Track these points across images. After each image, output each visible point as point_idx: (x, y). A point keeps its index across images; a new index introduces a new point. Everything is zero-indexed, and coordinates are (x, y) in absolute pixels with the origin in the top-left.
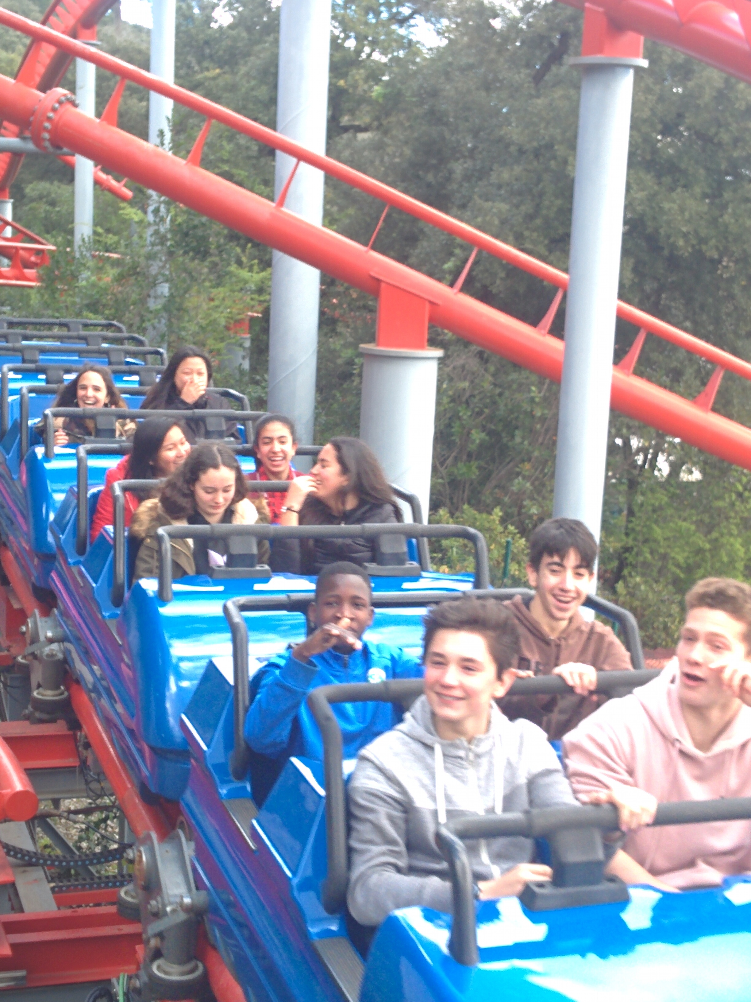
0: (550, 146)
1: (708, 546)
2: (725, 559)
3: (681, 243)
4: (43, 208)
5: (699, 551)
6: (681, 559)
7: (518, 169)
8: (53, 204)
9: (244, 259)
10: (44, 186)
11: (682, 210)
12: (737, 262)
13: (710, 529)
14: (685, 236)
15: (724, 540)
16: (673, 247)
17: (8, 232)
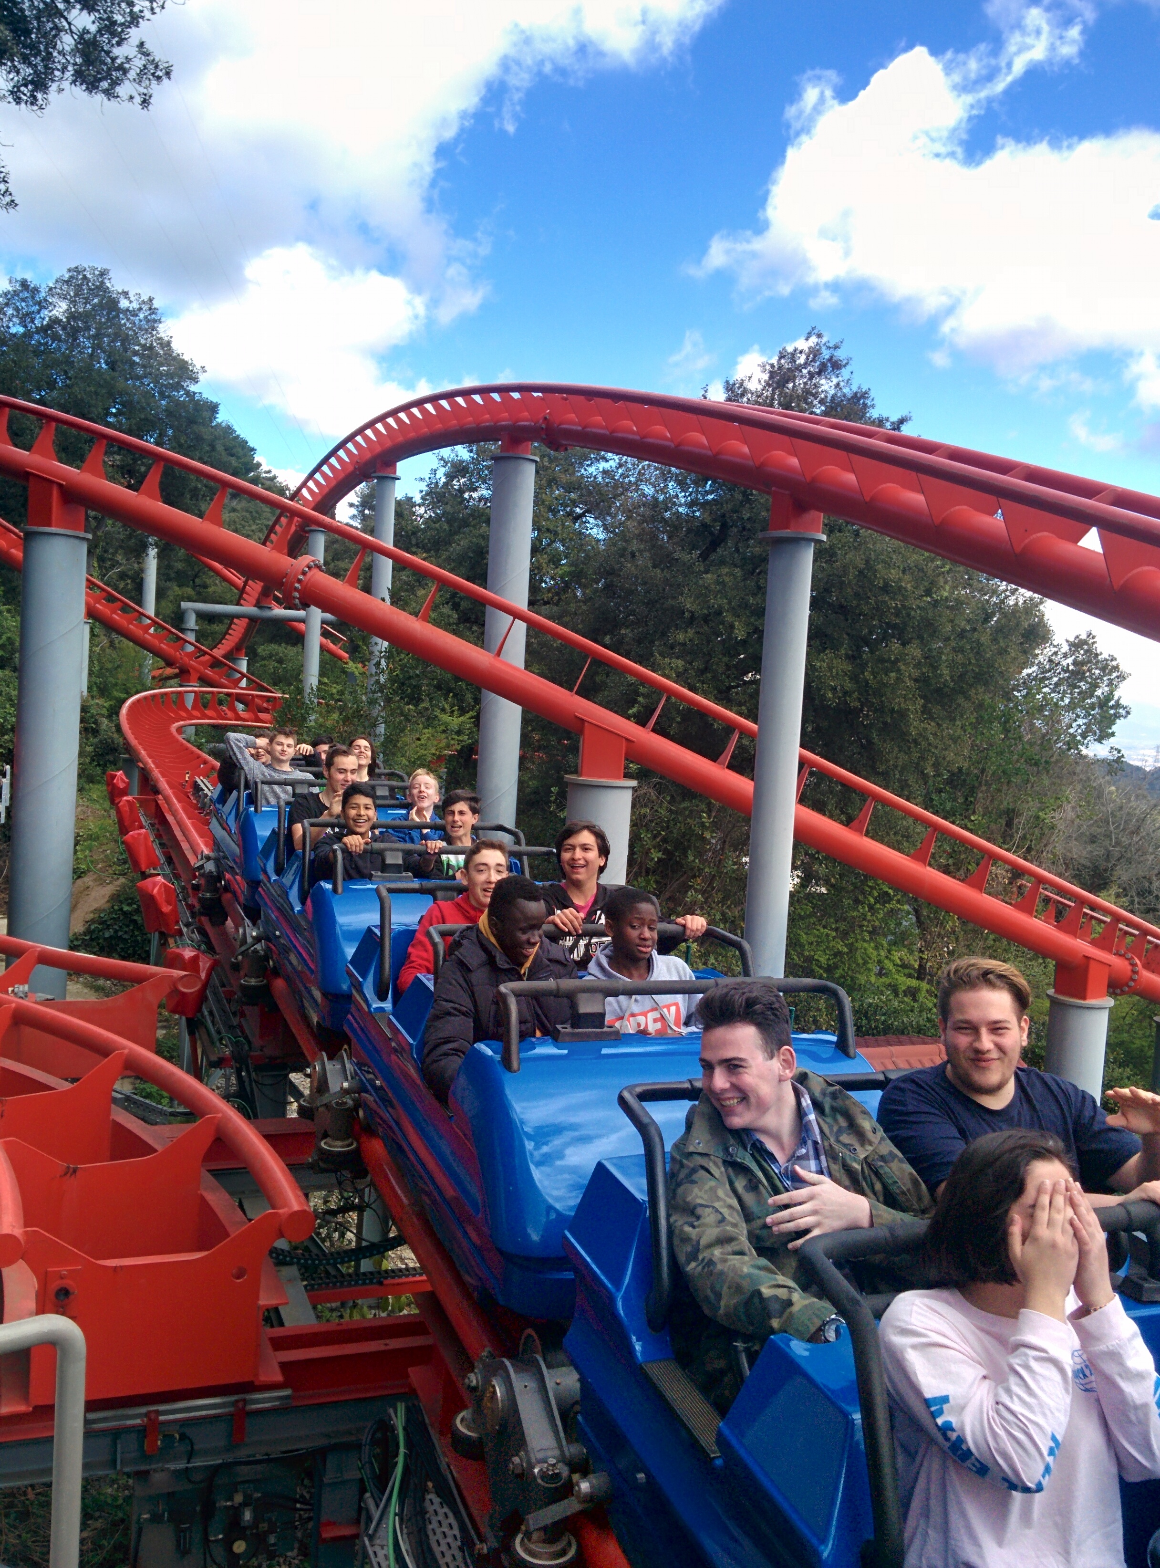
0: (719, 613)
1: (846, 950)
2: (860, 961)
3: (830, 695)
4: (272, 665)
5: (838, 954)
6: (823, 960)
7: (691, 632)
8: (280, 661)
9: (447, 707)
10: (274, 647)
11: (830, 669)
12: (875, 711)
13: (844, 935)
14: (834, 689)
15: (858, 945)
16: (823, 698)
17: (244, 683)
